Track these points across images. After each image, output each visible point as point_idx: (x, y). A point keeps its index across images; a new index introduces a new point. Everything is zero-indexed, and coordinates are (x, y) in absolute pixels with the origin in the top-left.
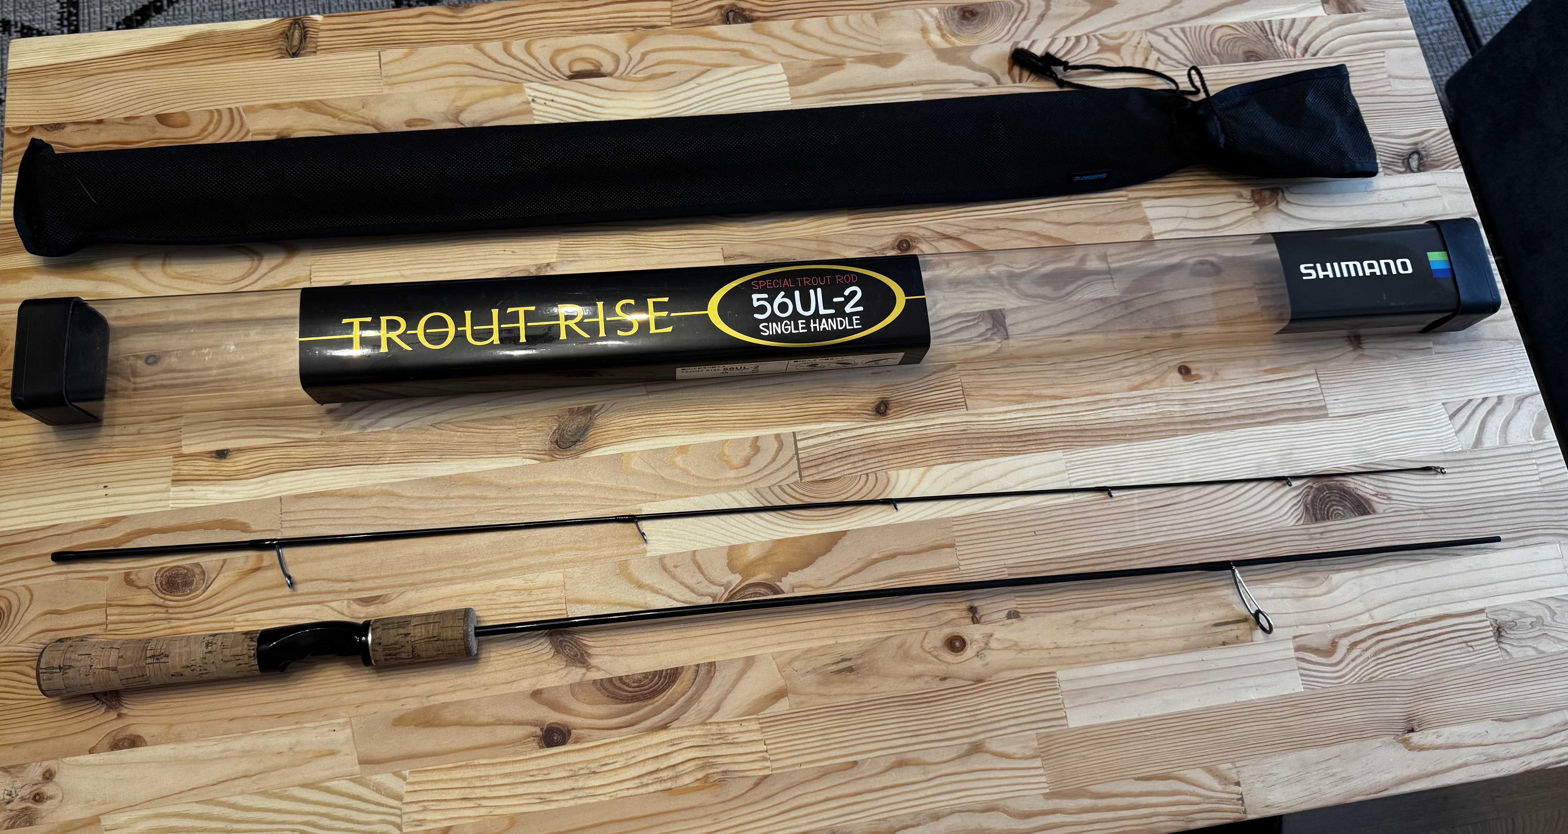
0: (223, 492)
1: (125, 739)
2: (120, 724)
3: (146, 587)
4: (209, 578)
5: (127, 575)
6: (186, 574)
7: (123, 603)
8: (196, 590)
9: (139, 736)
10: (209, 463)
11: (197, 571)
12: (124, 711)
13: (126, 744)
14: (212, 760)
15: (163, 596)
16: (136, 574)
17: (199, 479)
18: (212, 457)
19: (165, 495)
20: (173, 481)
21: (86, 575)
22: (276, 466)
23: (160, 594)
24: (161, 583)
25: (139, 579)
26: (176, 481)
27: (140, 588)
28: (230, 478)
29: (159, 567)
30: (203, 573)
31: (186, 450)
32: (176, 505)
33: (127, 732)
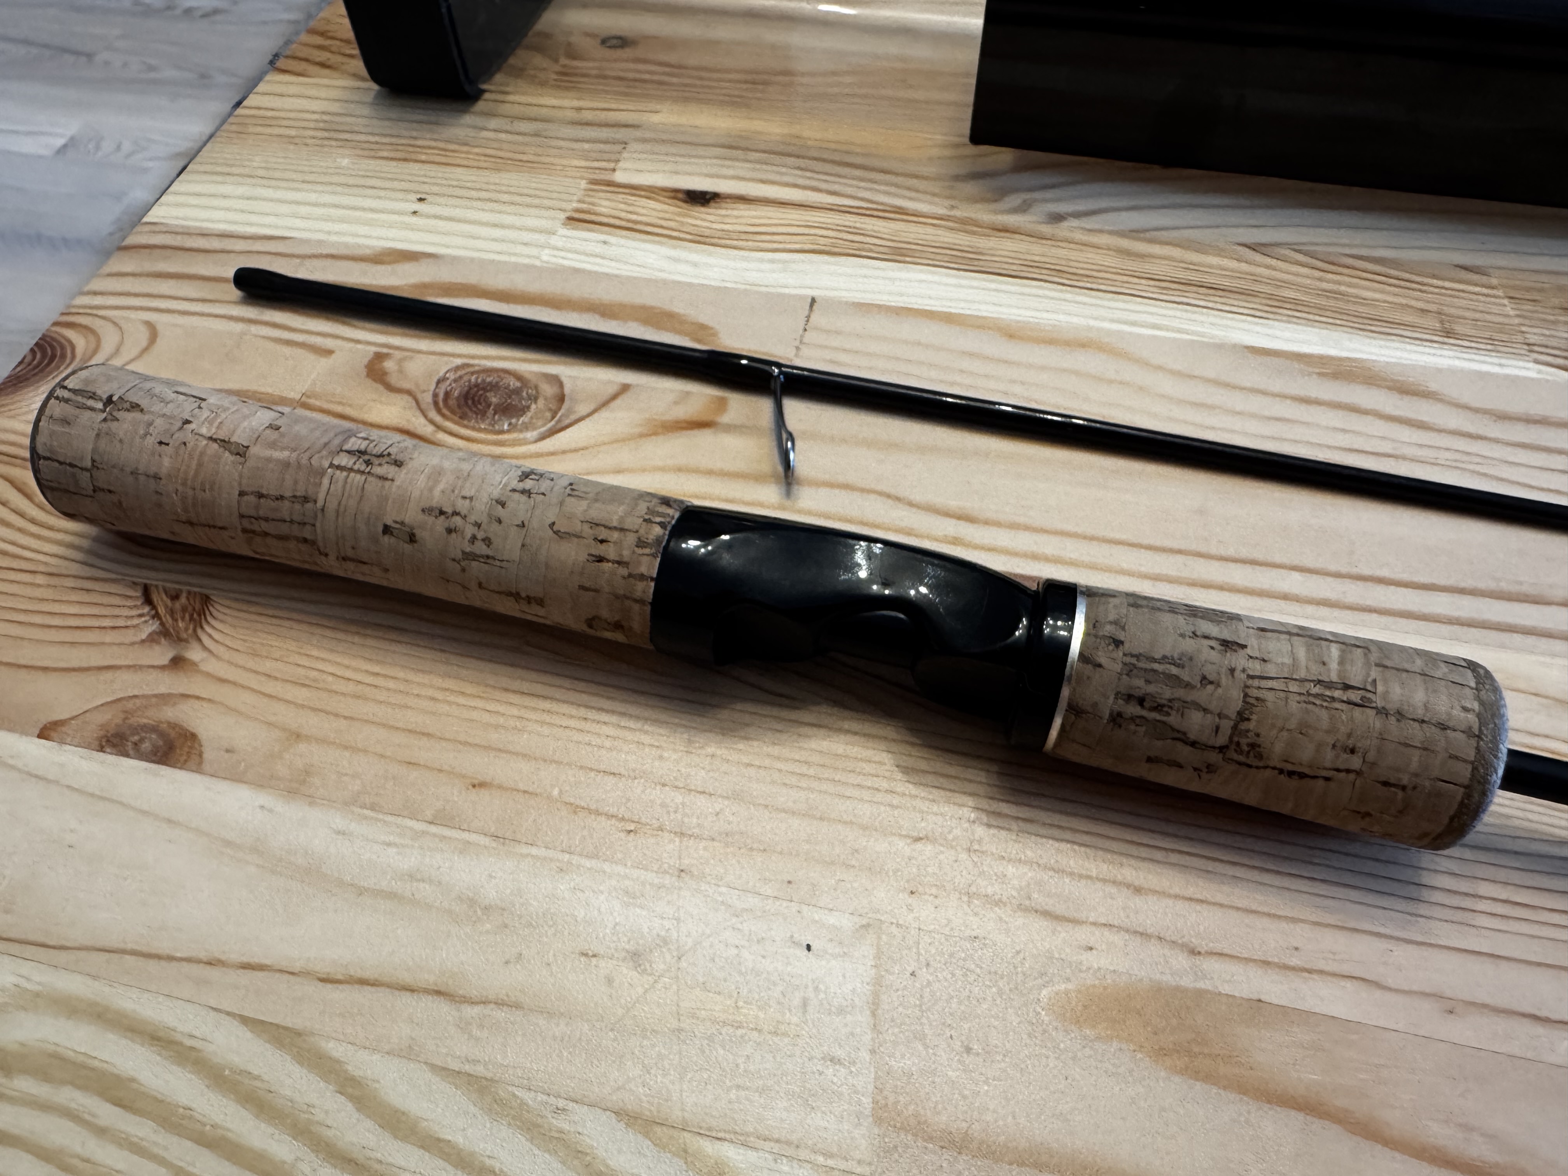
0: (677, 260)
1: (154, 729)
2: (167, 683)
3: (409, 393)
4: (570, 411)
5: (379, 357)
6: (517, 392)
7: (339, 409)
8: (526, 427)
9: (193, 736)
10: (666, 207)
11: (548, 390)
12: (194, 654)
13: (146, 746)
14: (361, 891)
15: (438, 419)
16: (401, 361)
17: (631, 228)
18: (674, 198)
19: (541, 238)
20: (570, 219)
21: (286, 335)
22: (822, 241)
23: (433, 414)
24: (447, 394)
25: (401, 371)
26: (575, 220)
27: (391, 388)
28: (701, 239)
29: (459, 361)
30: (561, 399)
31: (620, 177)
32: (554, 260)
33: (169, 713)
